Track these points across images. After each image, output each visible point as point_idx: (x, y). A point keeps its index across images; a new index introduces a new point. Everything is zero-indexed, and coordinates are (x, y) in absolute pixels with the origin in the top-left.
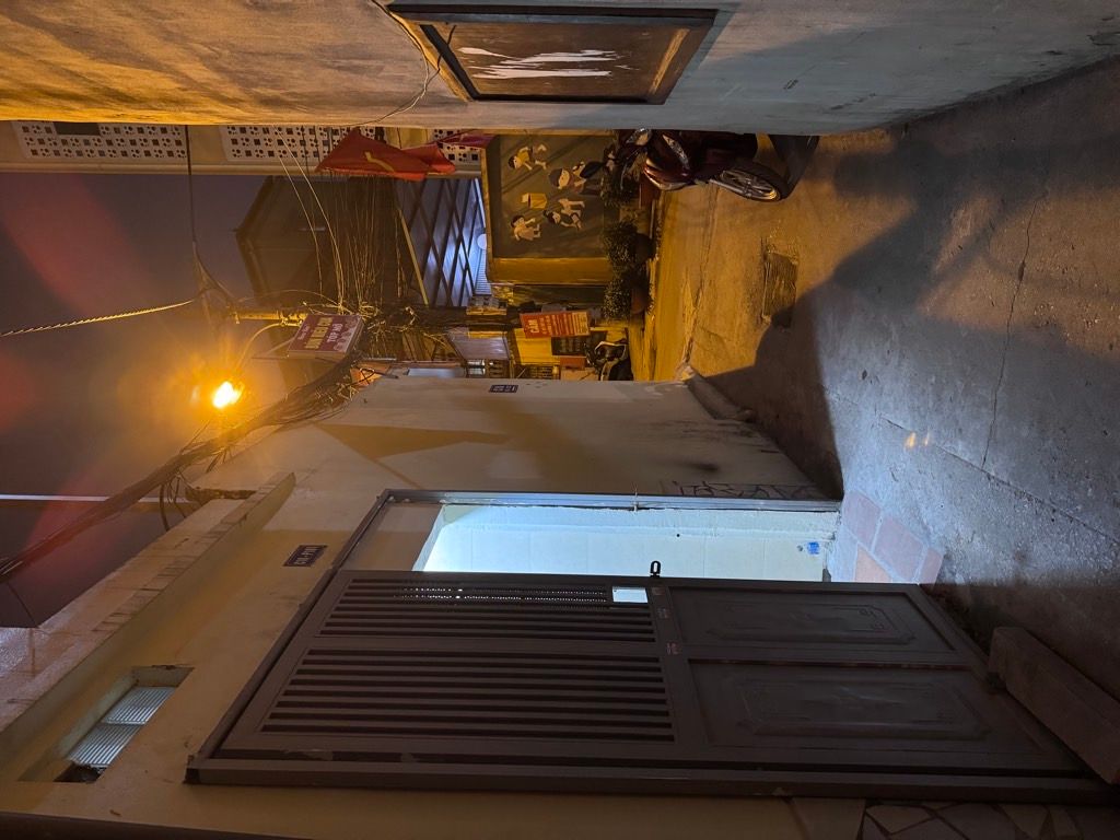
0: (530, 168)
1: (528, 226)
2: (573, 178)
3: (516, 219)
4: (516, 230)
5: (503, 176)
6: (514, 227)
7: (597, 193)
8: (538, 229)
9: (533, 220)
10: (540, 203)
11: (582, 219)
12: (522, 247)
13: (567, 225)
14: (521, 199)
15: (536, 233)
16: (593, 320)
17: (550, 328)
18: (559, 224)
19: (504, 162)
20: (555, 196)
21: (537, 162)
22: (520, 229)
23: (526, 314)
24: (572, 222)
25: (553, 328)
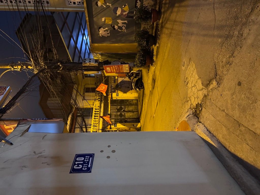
0: (105, 6)
1: (105, 31)
2: (123, 11)
3: (100, 28)
4: (100, 32)
5: (94, 10)
6: (99, 31)
7: (132, 17)
8: (109, 32)
9: (107, 28)
10: (109, 21)
11: (126, 28)
12: (103, 39)
13: (120, 31)
14: (102, 20)
15: (108, 34)
16: (131, 67)
17: (115, 70)
18: (117, 30)
19: (94, 4)
20: (115, 18)
21: (108, 4)
22: (102, 32)
23: (106, 66)
24: (123, 29)
25: (116, 70)
